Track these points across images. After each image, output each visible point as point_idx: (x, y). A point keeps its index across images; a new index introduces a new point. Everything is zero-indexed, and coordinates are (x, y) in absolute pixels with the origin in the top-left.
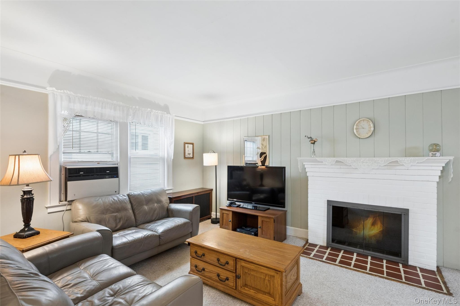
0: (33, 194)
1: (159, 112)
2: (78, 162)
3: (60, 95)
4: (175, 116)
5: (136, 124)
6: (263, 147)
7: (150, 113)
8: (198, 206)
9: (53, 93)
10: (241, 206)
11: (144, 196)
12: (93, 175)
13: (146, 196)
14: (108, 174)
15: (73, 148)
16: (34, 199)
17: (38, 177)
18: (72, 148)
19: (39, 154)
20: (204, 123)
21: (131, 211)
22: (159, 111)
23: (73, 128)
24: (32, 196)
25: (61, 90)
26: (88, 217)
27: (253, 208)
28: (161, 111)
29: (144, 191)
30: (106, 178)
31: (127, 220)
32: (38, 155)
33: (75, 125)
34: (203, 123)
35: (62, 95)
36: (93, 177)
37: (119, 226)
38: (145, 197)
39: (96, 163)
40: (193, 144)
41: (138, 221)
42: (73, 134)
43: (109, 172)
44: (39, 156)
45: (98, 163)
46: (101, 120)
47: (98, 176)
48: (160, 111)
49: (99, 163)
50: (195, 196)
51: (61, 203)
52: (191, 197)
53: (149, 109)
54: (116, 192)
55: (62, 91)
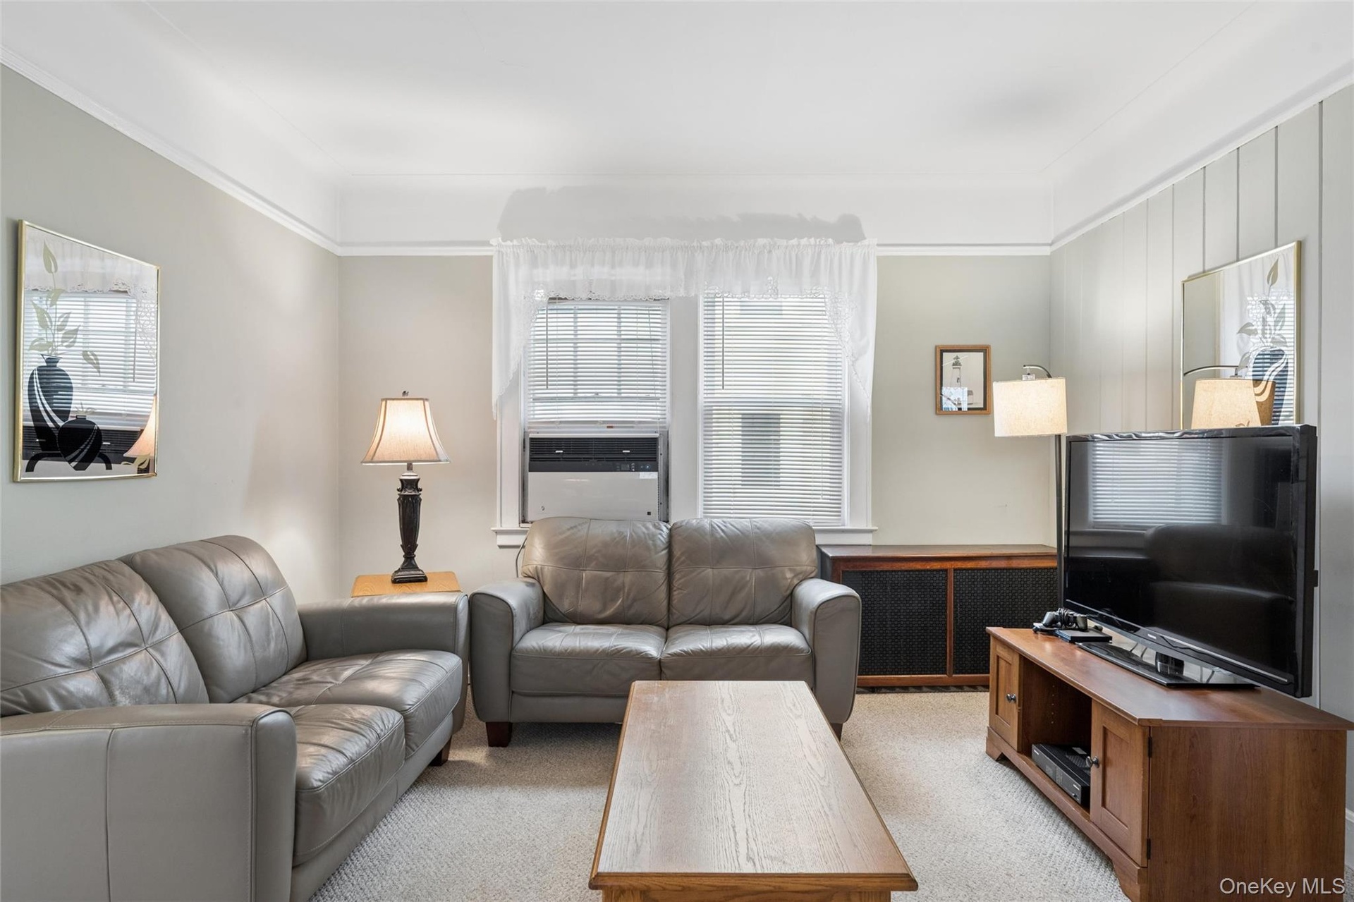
0: (421, 490)
1: (804, 241)
2: (561, 422)
3: (514, 252)
4: (878, 245)
5: (725, 299)
6: (1270, 320)
7: (770, 252)
8: (854, 597)
9: (499, 251)
10: (1114, 643)
11: (712, 535)
12: (587, 459)
13: (722, 537)
14: (629, 459)
15: (549, 387)
16: (421, 500)
17: (415, 449)
18: (545, 387)
19: (427, 400)
20: (1054, 248)
21: (660, 575)
22: (803, 238)
23: (549, 333)
24: (417, 494)
25: (511, 241)
26: (539, 567)
27: (1159, 663)
28: (811, 237)
29: (725, 520)
30: (622, 469)
31: (634, 600)
32: (422, 401)
33: (561, 323)
34: (1047, 251)
35: (518, 253)
36: (587, 464)
37: (609, 612)
38: (716, 538)
39: (604, 425)
40: (985, 350)
41: (674, 611)
42: (549, 349)
43: (629, 451)
44: (427, 403)
45: (608, 427)
46: (612, 301)
47: (600, 464)
48: (806, 239)
49: (612, 427)
50: (955, 570)
51: (522, 525)
52: (938, 571)
53: (759, 240)
54: (649, 513)
55: (515, 242)
